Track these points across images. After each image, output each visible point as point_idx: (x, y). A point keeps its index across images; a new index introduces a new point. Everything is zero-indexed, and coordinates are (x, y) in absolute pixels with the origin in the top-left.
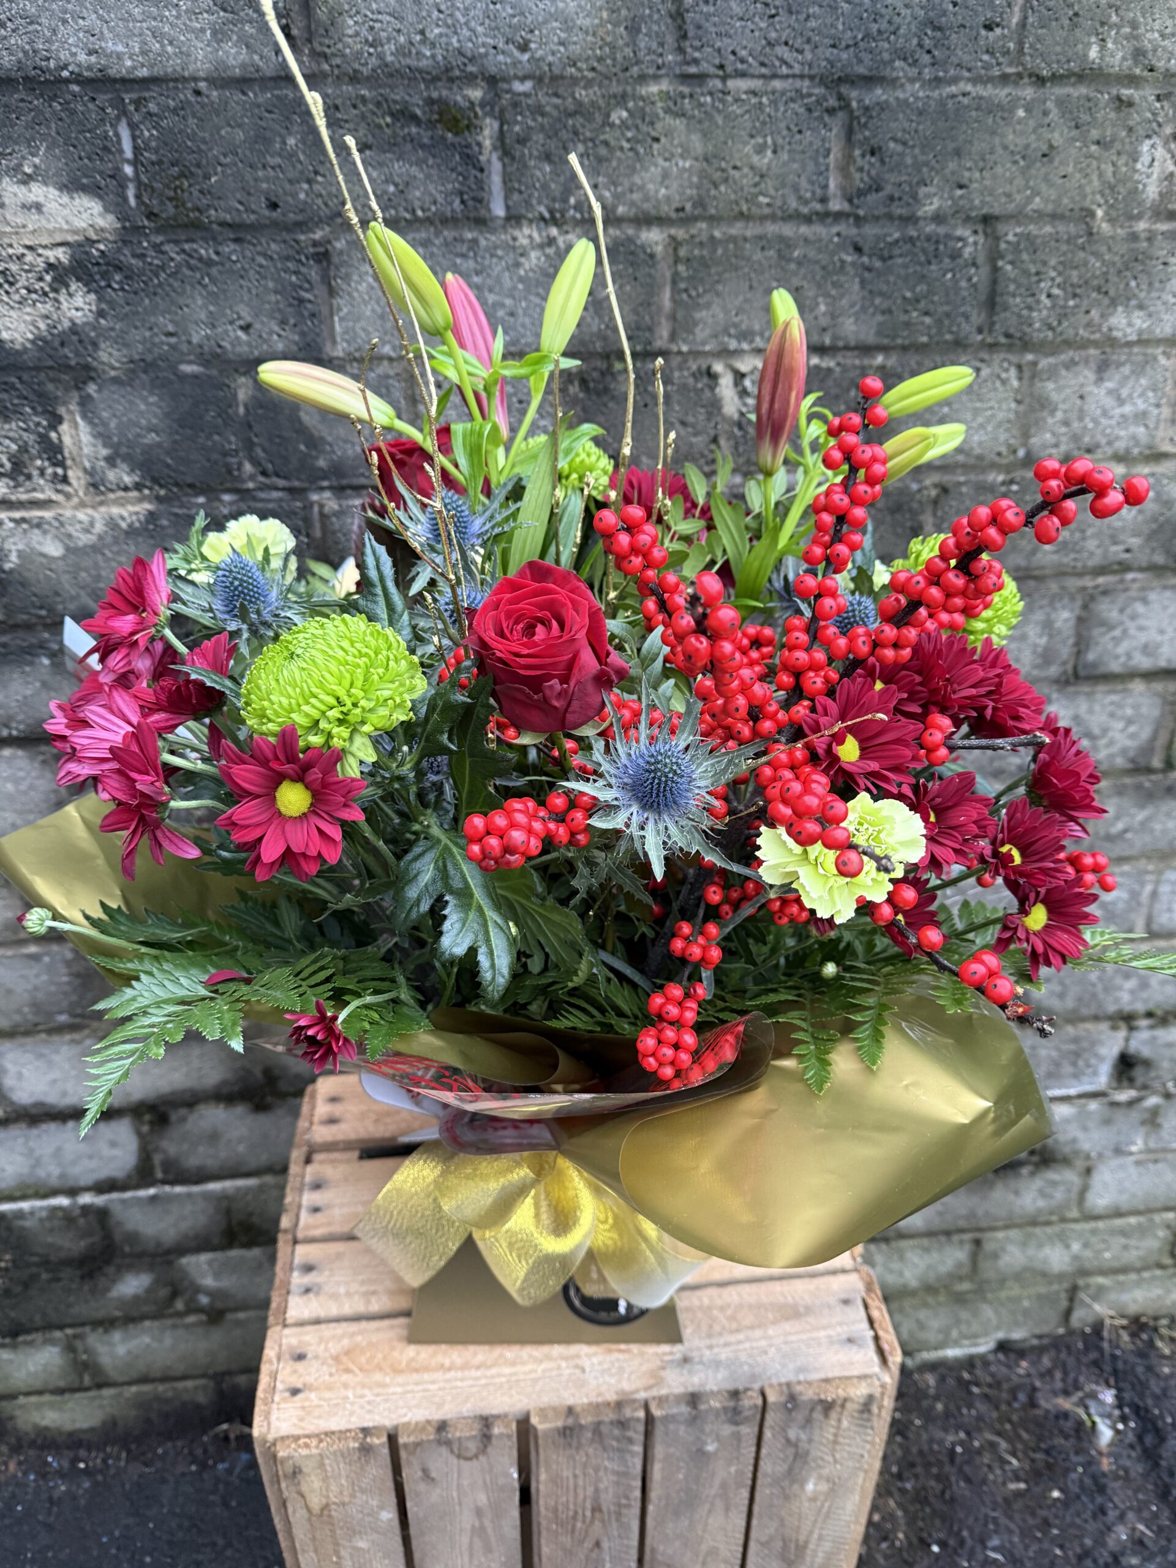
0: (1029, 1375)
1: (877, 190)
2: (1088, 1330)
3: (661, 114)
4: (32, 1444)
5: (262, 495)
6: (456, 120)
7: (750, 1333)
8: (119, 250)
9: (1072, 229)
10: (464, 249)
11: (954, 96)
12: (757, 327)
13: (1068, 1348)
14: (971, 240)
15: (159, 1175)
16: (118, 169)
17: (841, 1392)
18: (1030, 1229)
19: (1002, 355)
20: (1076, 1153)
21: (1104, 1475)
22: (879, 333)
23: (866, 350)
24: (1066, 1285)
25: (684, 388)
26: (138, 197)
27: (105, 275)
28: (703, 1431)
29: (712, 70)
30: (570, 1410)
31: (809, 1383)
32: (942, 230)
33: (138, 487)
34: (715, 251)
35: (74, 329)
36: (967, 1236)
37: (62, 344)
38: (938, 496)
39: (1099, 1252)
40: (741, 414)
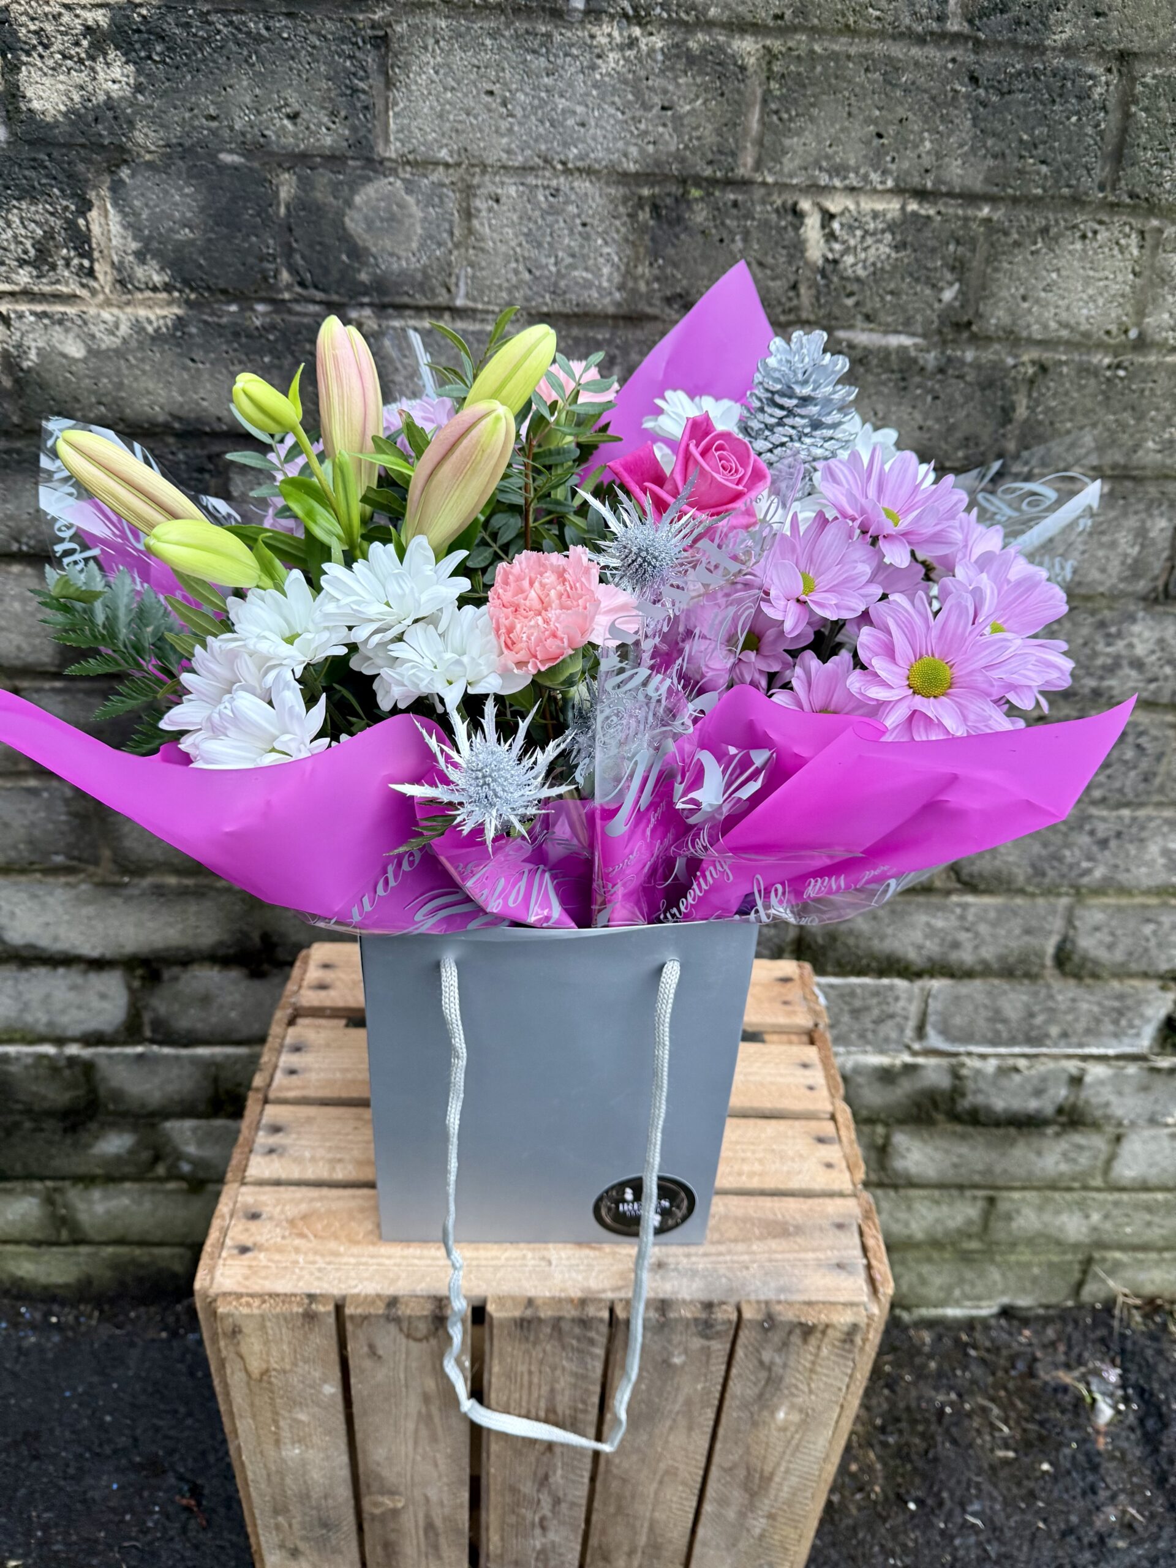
0: (1030, 1345)
1: (1002, 12)
2: (1098, 1306)
4: (7, 1293)
5: (298, 308)
7: (733, 1246)
8: (162, 17)
10: (537, 43)
12: (852, 162)
13: (1076, 1322)
14: (1103, 79)
15: (148, 1033)
17: (823, 1318)
18: (1049, 1193)
19: (1124, 219)
20: (1108, 1118)
21: (1099, 1454)
22: (987, 180)
23: (971, 198)
24: (1080, 1257)
25: (765, 224)
27: (145, 44)
28: (669, 1341)
30: (530, 1302)
31: (790, 1304)
32: (1070, 65)
33: (168, 288)
34: (813, 68)
35: (110, 104)
36: (981, 1193)
38: (1035, 374)
39: (1119, 1225)
40: (827, 260)
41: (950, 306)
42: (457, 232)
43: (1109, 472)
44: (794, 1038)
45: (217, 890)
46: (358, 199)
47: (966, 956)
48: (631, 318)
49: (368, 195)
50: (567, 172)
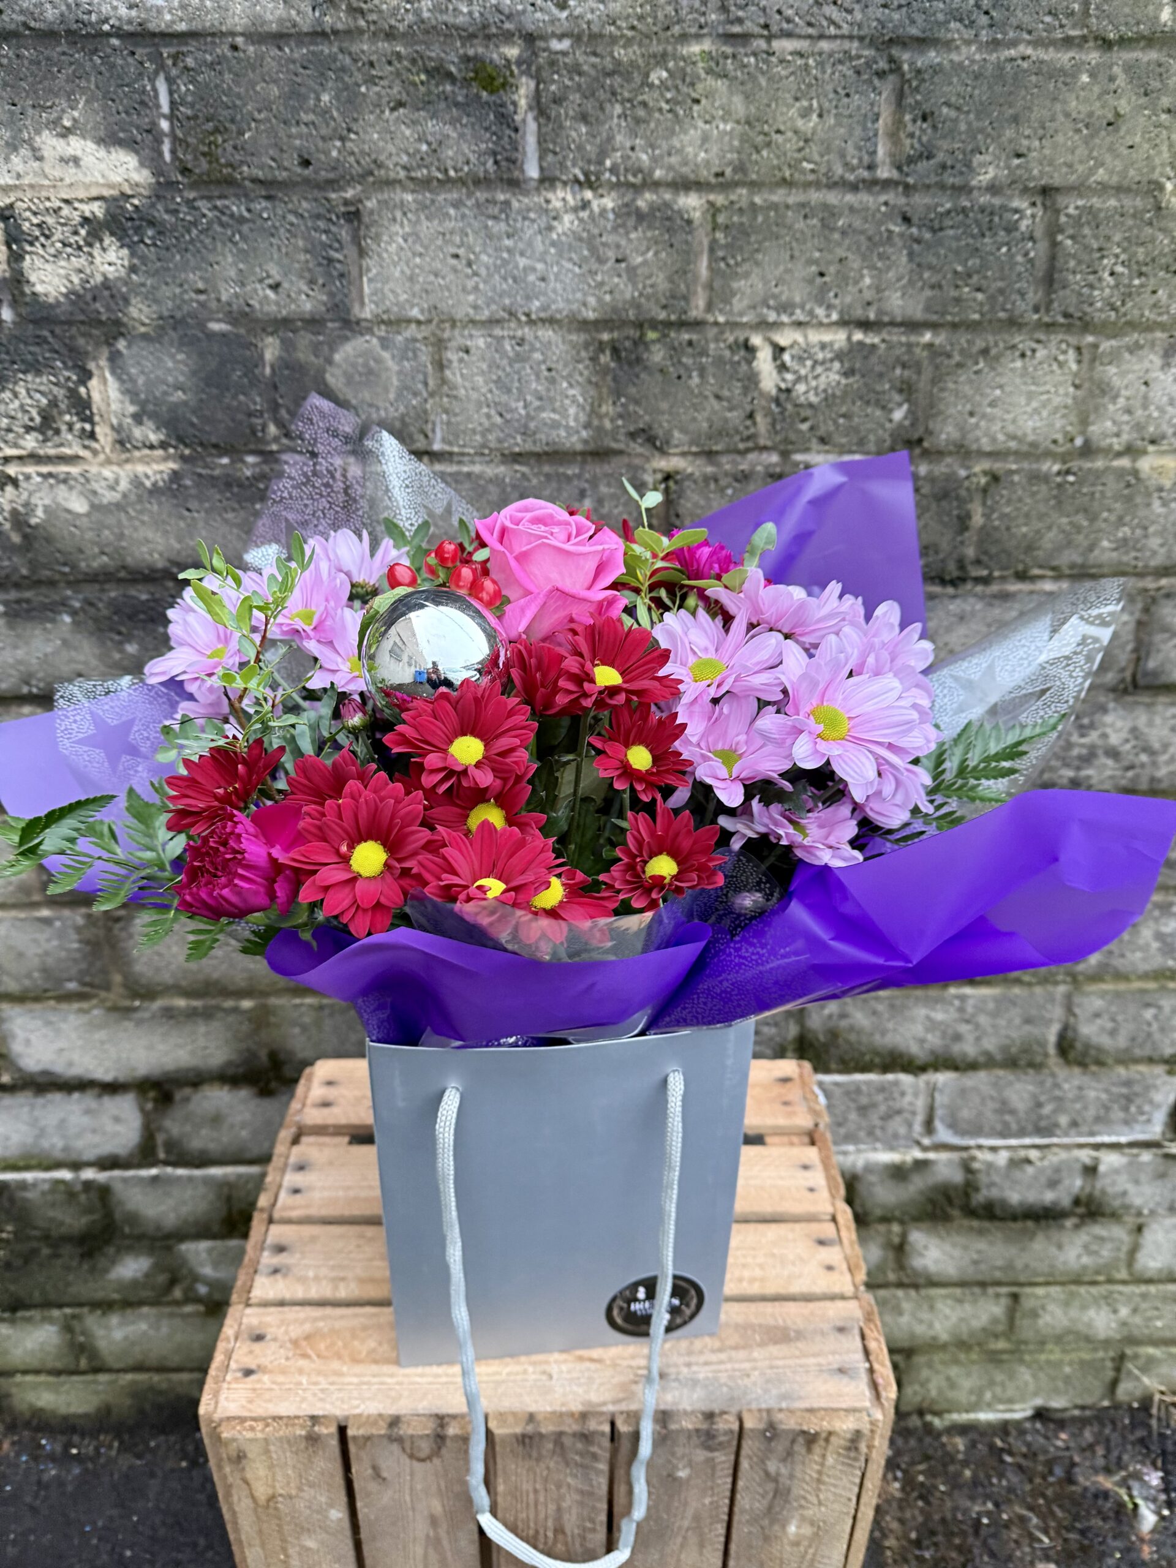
0: (1067, 1449)
1: (928, 158)
2: (1136, 1405)
3: (703, 75)
4: (27, 1425)
6: (493, 79)
7: (733, 1353)
8: (153, 205)
9: (1139, 202)
10: (496, 211)
11: (1012, 60)
12: (798, 299)
13: (1113, 1423)
14: (1029, 212)
15: (162, 1155)
16: (154, 124)
17: (825, 1425)
18: (1073, 1288)
19: (1060, 337)
20: (1127, 1207)
21: (1144, 1564)
22: (928, 309)
24: (1111, 1354)
25: (719, 361)
26: (173, 152)
27: (138, 230)
28: (673, 1454)
29: (757, 30)
30: (531, 1418)
31: (791, 1411)
32: (997, 201)
33: (163, 445)
34: (755, 218)
35: (106, 284)
36: (1004, 1290)
37: (94, 299)
38: (988, 484)
39: (1150, 1319)
40: (780, 390)
41: (900, 425)
42: (431, 382)
43: (1067, 572)
44: (795, 1139)
45: (225, 1010)
46: (337, 357)
47: (969, 1049)
48: (598, 454)
49: (348, 352)
50: (531, 322)
